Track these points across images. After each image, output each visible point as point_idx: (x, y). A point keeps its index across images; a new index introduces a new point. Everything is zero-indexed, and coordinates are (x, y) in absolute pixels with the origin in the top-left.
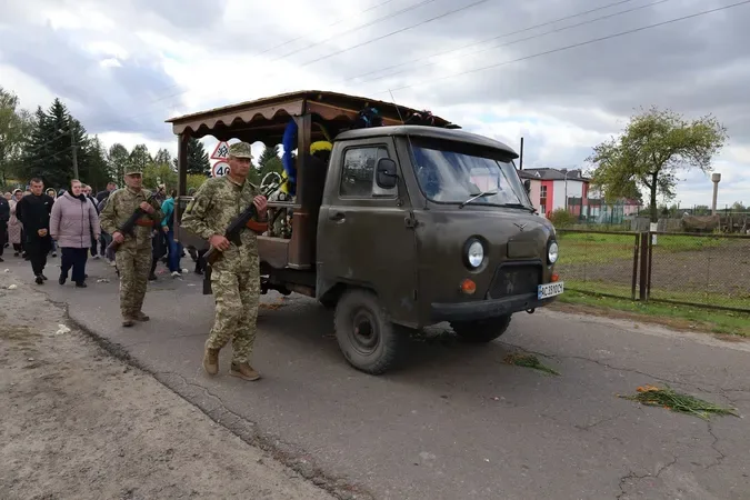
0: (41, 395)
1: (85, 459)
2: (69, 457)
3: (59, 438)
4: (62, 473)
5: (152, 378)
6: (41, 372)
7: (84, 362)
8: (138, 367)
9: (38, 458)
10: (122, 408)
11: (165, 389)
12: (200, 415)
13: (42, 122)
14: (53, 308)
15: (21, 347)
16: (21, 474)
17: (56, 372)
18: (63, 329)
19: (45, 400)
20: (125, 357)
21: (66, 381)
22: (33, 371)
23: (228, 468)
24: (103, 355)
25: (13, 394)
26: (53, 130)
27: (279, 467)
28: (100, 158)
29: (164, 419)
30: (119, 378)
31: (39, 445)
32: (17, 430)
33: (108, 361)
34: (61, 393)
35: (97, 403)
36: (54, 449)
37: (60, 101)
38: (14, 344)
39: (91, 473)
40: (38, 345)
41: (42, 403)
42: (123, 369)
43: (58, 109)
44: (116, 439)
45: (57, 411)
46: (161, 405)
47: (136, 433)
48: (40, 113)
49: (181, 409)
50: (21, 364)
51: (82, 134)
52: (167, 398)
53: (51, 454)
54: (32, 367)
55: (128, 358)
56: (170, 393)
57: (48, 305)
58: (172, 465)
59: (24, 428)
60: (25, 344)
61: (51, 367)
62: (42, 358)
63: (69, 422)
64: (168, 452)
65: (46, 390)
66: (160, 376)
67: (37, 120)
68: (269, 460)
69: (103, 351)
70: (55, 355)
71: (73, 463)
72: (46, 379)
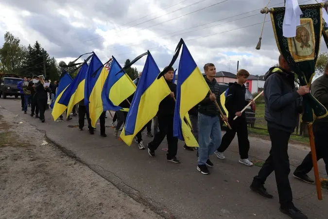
0: (38, 174)
1: (61, 206)
2: (54, 205)
3: (48, 196)
4: (52, 213)
5: (87, 167)
6: (37, 163)
7: (56, 158)
8: (80, 161)
9: (40, 205)
10: (76, 182)
11: (94, 173)
12: (112, 186)
13: (30, 51)
14: (39, 133)
15: (27, 151)
16: (33, 213)
17: (43, 163)
18: (45, 143)
19: (41, 177)
20: (74, 157)
21: (49, 168)
22: (33, 162)
23: (129, 214)
24: (64, 155)
25: (26, 173)
26: (35, 55)
27: (153, 214)
28: (55, 67)
29: (96, 188)
30: (73, 167)
31: (39, 199)
32: (29, 191)
33: (66, 158)
34: (47, 174)
35: (64, 179)
36: (47, 201)
37: (38, 42)
38: (24, 149)
39: (65, 214)
40: (34, 150)
41: (39, 178)
42: (73, 162)
43: (37, 46)
44: (75, 197)
45: (46, 182)
46: (93, 181)
47: (84, 194)
48: (30, 47)
49: (103, 183)
50: (27, 159)
51: (47, 57)
52: (96, 178)
53: (46, 204)
54: (32, 160)
55: (75, 157)
56: (96, 174)
57: (37, 132)
58: (102, 211)
59: (32, 190)
60: (29, 149)
61: (41, 160)
62: (36, 156)
63: (52, 188)
64: (101, 204)
65: (41, 172)
66: (92, 167)
67: (28, 50)
68: (148, 210)
69: (63, 154)
70: (42, 155)
71: (56, 208)
72: (39, 166)
